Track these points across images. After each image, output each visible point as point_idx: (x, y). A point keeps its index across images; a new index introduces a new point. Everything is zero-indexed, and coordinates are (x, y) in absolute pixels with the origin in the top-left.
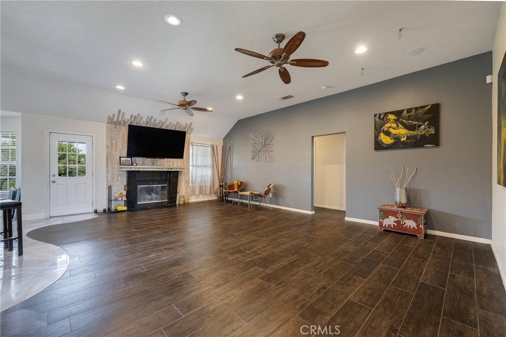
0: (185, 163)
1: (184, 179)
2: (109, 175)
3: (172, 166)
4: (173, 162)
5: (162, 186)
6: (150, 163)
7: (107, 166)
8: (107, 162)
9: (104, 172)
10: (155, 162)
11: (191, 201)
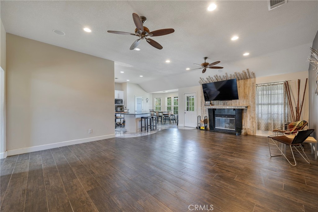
0: (250, 102)
1: (249, 115)
2: (202, 111)
3: (238, 105)
4: (239, 102)
5: (230, 119)
6: (222, 104)
7: (201, 106)
8: (201, 105)
9: (200, 109)
10: (225, 103)
11: (257, 135)
